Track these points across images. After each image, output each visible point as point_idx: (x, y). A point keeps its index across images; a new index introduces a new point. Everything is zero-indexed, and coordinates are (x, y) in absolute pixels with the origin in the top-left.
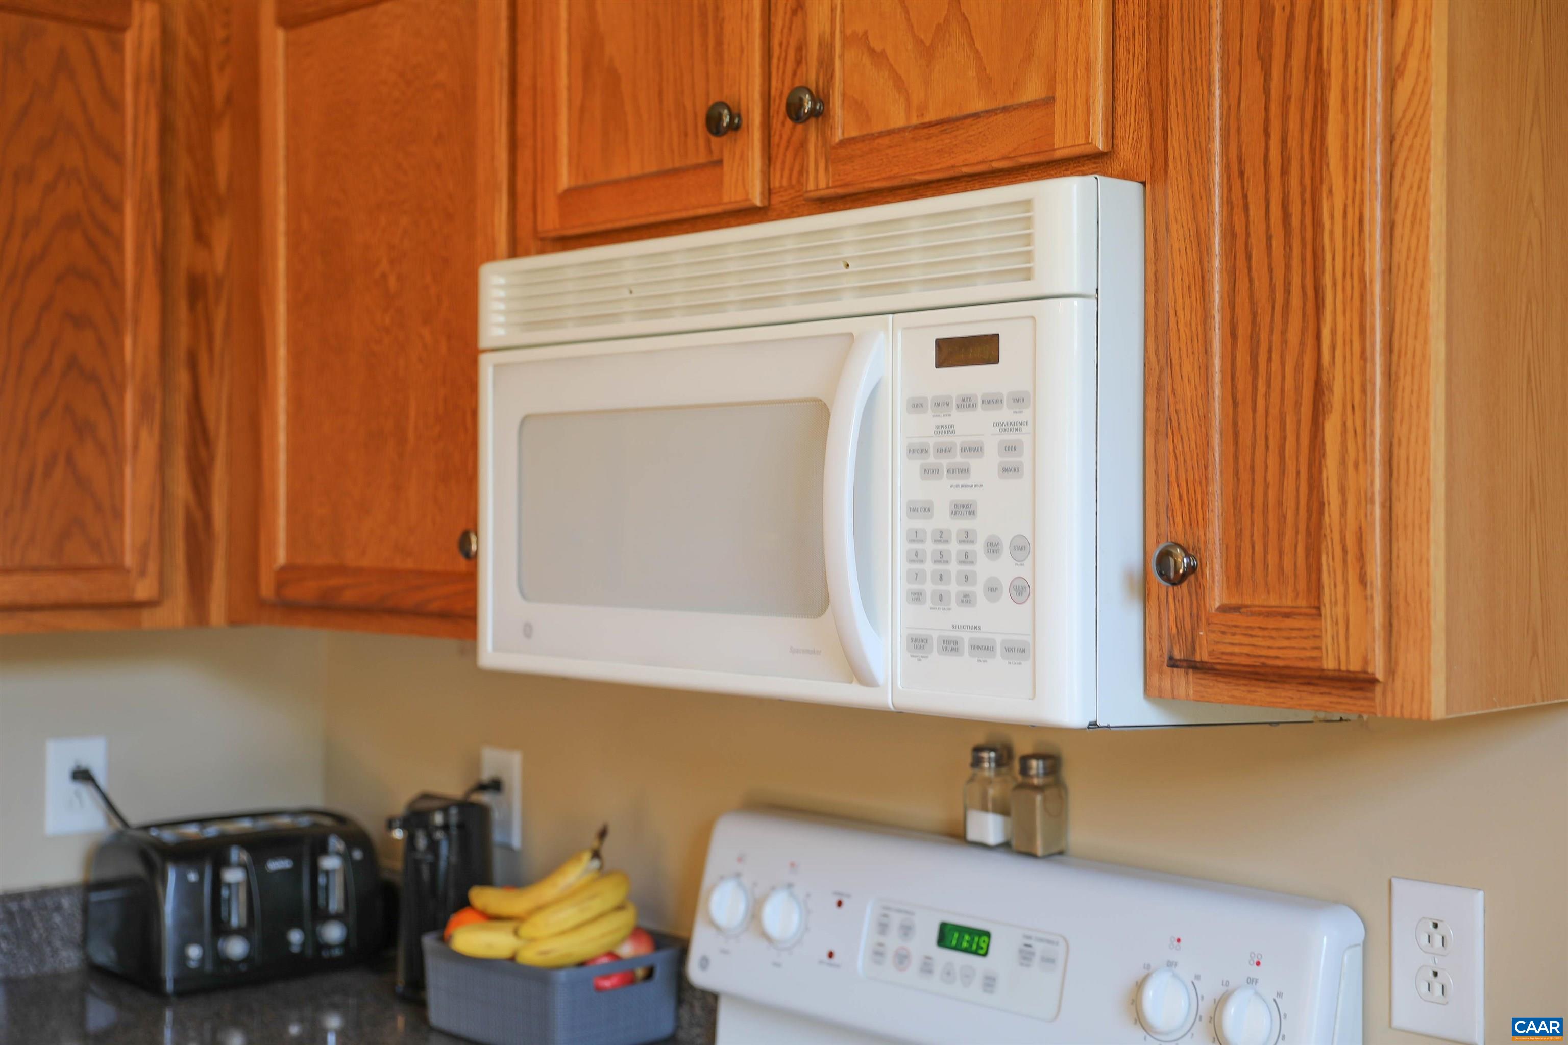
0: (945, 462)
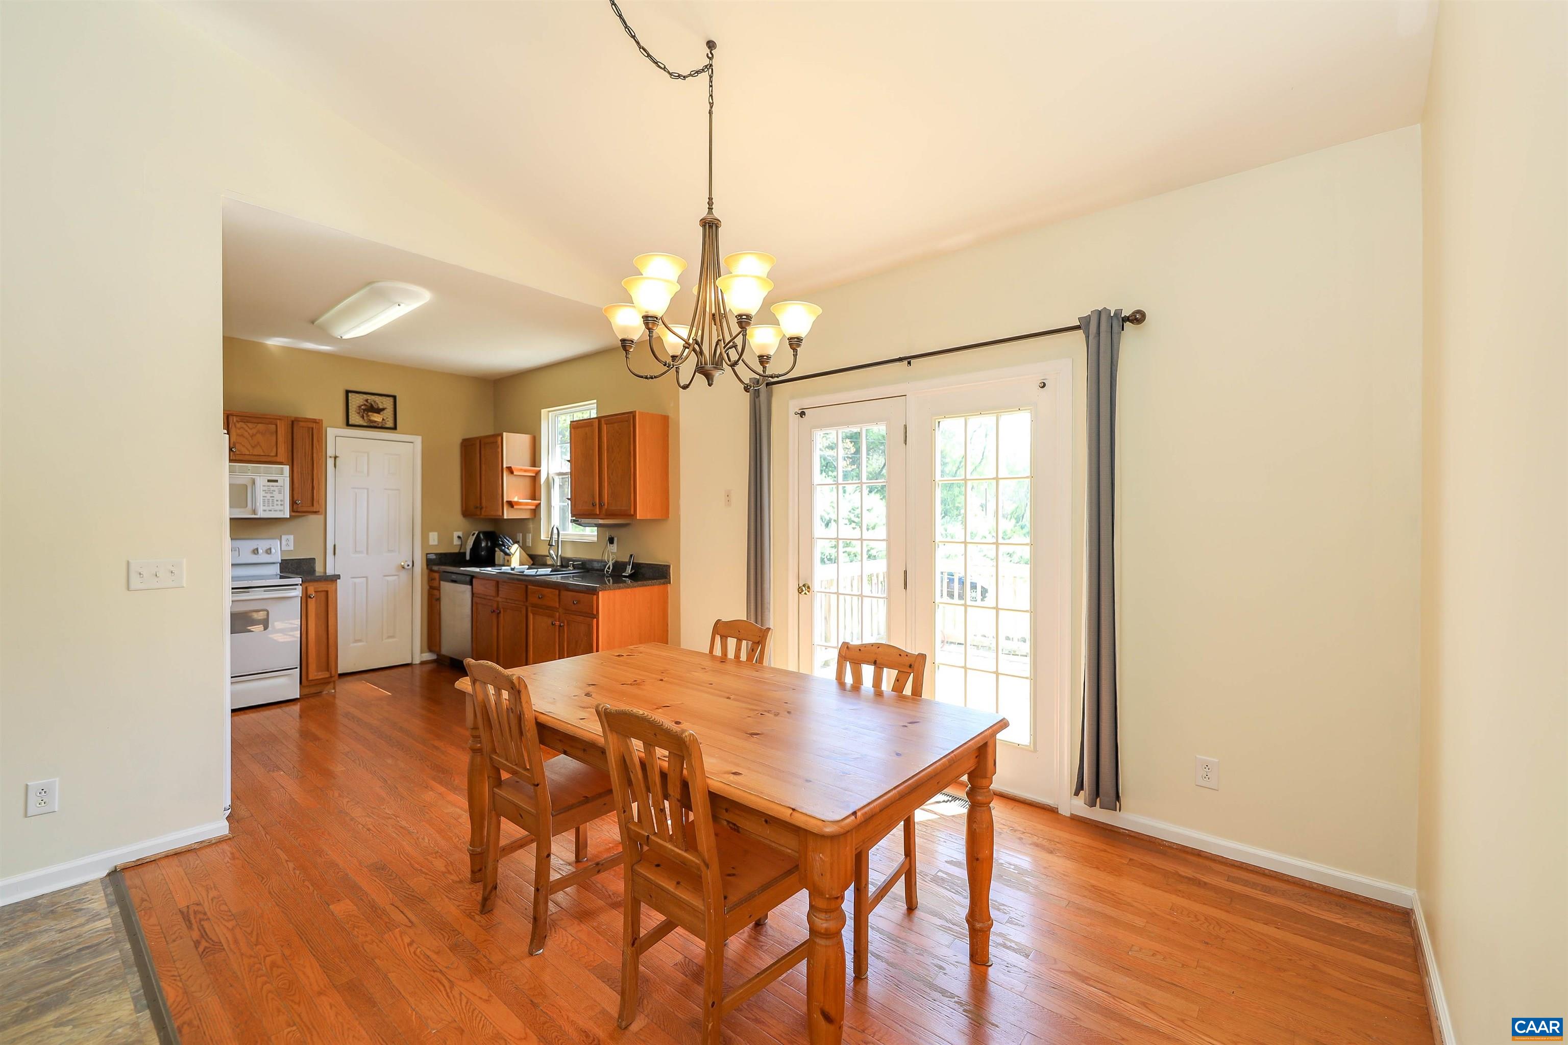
0: (269, 492)
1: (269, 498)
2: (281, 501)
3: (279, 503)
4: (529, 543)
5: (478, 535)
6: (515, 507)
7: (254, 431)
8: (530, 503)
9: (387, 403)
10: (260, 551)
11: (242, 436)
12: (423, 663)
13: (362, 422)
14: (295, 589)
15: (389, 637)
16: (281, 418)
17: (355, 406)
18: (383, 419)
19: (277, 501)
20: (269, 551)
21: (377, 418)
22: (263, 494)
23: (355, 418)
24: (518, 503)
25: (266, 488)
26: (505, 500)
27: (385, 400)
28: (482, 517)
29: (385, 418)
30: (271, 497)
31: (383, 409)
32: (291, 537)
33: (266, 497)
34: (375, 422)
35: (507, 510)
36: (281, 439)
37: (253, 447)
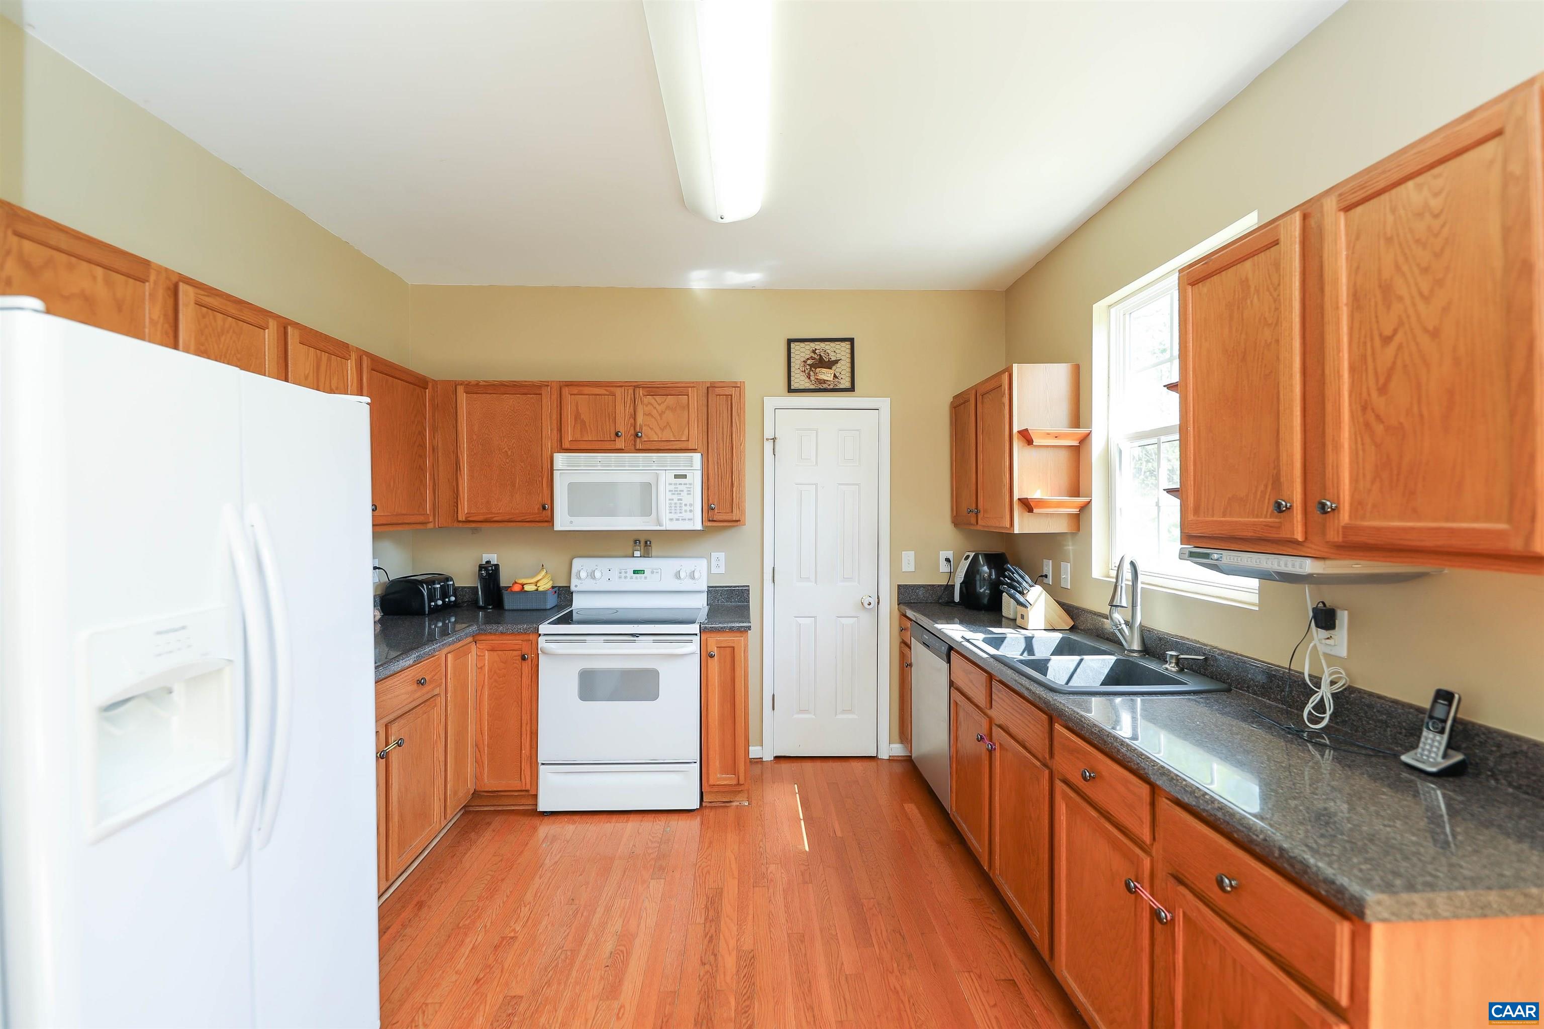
0: (676, 493)
1: (675, 501)
2: (691, 505)
3: (688, 508)
4: (1066, 581)
5: (976, 558)
6: (1035, 511)
7: (663, 407)
8: (1072, 505)
9: (840, 351)
10: (682, 575)
11: (650, 415)
12: (892, 760)
13: (807, 385)
14: (691, 641)
15: (844, 711)
16: (694, 385)
17: (798, 362)
18: (835, 376)
19: (686, 505)
20: (692, 576)
21: (826, 375)
22: (669, 495)
23: (800, 381)
24: (1041, 503)
25: (672, 488)
26: (1016, 497)
27: (838, 347)
28: (979, 528)
29: (837, 375)
30: (679, 500)
31: (836, 362)
32: (722, 555)
33: (673, 500)
34: (825, 381)
35: (1020, 516)
36: (693, 416)
37: (662, 430)
